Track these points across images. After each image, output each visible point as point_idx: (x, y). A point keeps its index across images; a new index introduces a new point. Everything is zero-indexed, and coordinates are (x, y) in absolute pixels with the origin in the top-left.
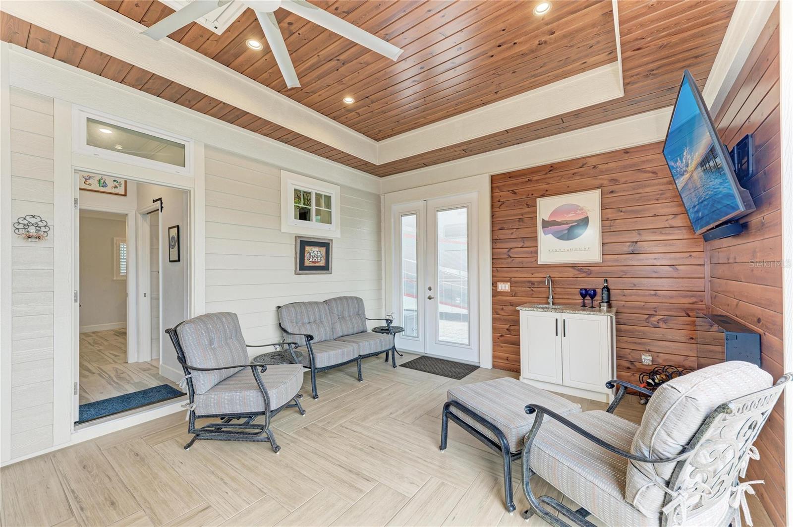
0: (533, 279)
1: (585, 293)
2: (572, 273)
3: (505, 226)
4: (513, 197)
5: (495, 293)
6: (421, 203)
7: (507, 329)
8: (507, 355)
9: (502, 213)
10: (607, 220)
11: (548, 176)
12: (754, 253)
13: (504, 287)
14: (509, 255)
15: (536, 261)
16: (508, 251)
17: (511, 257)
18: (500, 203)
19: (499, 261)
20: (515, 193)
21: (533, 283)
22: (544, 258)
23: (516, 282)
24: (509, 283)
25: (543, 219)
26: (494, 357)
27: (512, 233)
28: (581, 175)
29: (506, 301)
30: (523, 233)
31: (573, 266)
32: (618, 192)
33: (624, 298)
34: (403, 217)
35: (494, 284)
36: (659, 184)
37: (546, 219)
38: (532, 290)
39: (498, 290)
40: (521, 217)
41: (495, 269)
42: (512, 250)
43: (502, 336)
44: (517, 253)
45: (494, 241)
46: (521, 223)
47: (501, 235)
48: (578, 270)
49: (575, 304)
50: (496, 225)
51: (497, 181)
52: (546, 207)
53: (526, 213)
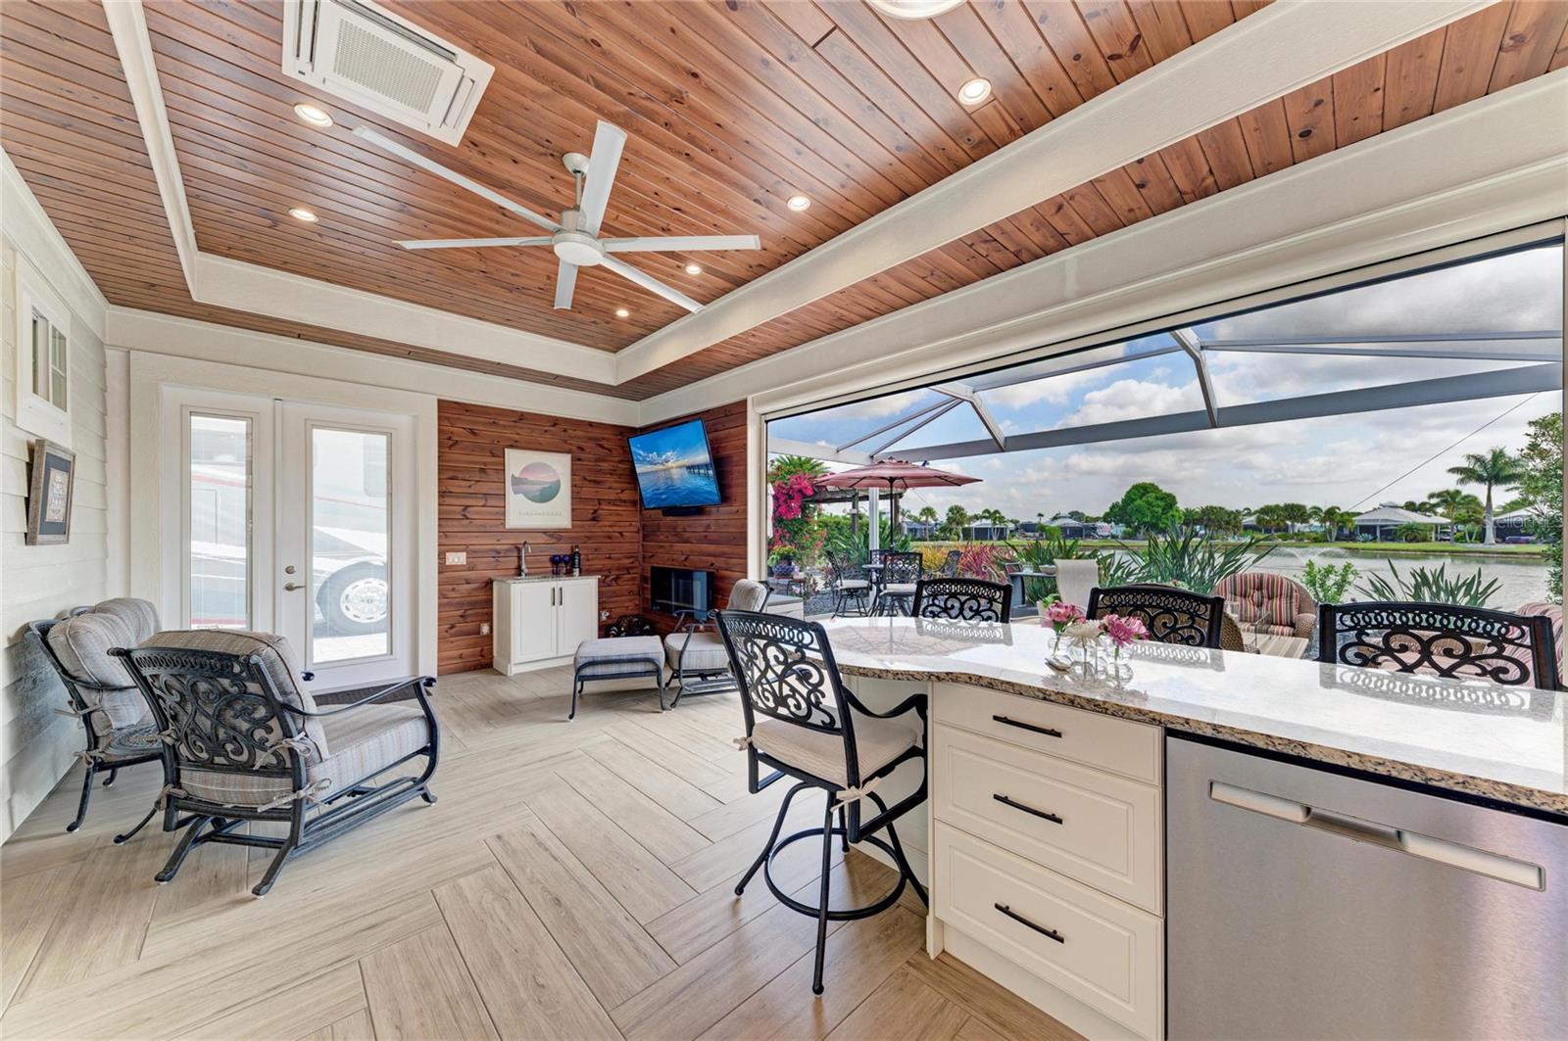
0: (498, 547)
1: (555, 561)
2: (543, 539)
3: (460, 476)
4: (471, 438)
5: (443, 568)
6: (264, 403)
7: (462, 616)
8: (459, 652)
9: (456, 456)
10: (576, 486)
11: (517, 424)
12: (708, 526)
13: (456, 559)
14: (464, 516)
15: (504, 524)
16: (463, 510)
17: (468, 518)
18: (451, 442)
19: (450, 523)
20: (475, 434)
21: (498, 552)
22: (513, 521)
23: (475, 552)
24: (464, 554)
25: (513, 475)
26: (440, 659)
27: (470, 486)
28: (553, 435)
29: (460, 578)
30: (485, 488)
31: (545, 532)
32: (584, 461)
33: (587, 563)
34: (193, 417)
35: (442, 556)
36: (613, 461)
37: (517, 475)
38: (497, 561)
39: (447, 564)
40: (483, 467)
41: (443, 534)
42: (470, 509)
43: (452, 627)
44: (477, 513)
45: (442, 494)
46: (483, 475)
47: (454, 486)
48: (550, 536)
49: (546, 573)
50: (447, 472)
51: (448, 410)
52: (516, 461)
53: (490, 463)
